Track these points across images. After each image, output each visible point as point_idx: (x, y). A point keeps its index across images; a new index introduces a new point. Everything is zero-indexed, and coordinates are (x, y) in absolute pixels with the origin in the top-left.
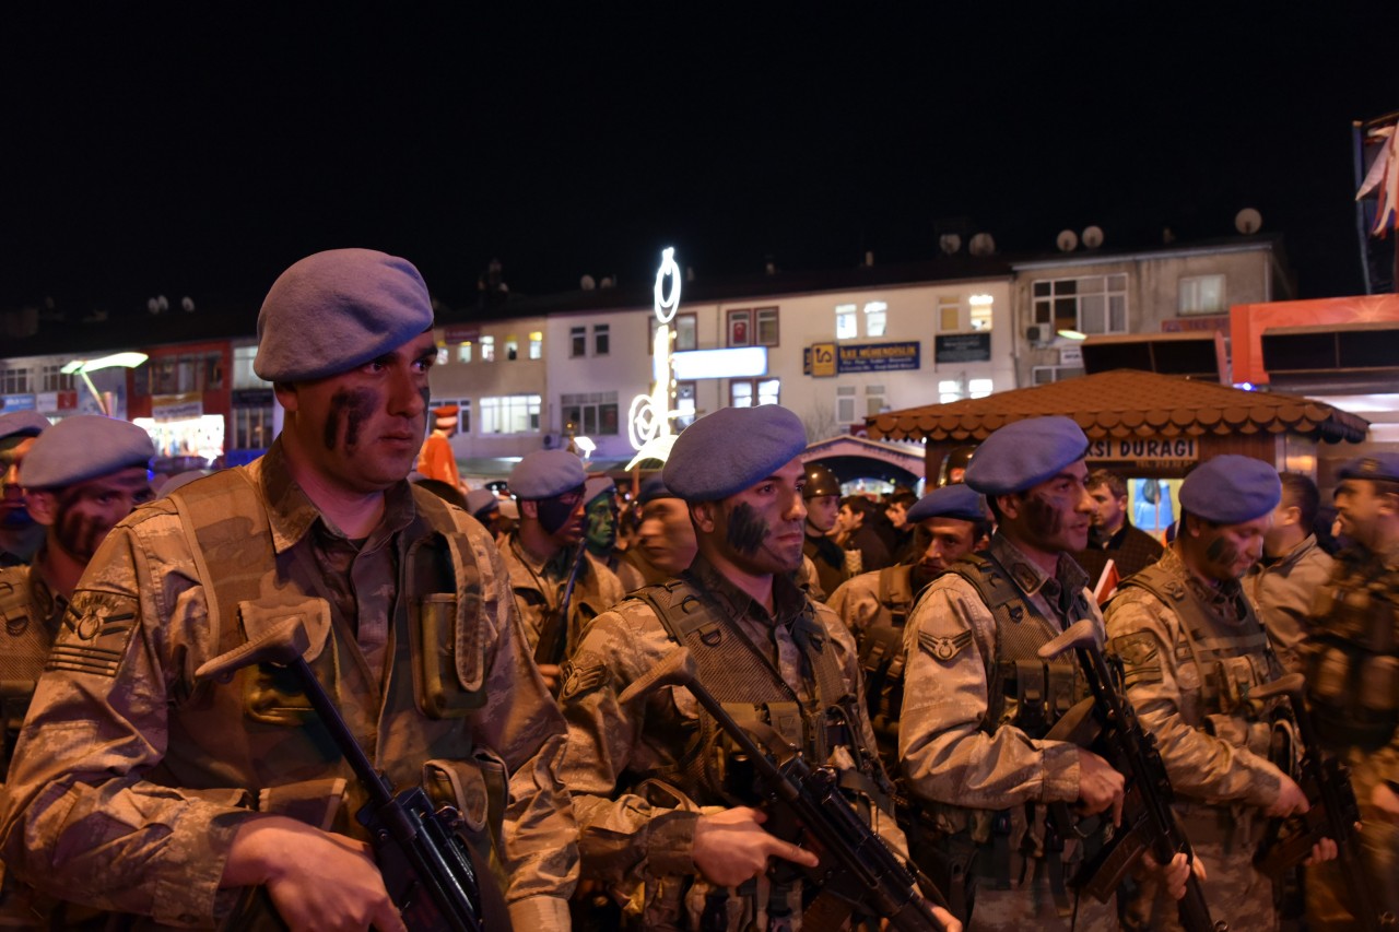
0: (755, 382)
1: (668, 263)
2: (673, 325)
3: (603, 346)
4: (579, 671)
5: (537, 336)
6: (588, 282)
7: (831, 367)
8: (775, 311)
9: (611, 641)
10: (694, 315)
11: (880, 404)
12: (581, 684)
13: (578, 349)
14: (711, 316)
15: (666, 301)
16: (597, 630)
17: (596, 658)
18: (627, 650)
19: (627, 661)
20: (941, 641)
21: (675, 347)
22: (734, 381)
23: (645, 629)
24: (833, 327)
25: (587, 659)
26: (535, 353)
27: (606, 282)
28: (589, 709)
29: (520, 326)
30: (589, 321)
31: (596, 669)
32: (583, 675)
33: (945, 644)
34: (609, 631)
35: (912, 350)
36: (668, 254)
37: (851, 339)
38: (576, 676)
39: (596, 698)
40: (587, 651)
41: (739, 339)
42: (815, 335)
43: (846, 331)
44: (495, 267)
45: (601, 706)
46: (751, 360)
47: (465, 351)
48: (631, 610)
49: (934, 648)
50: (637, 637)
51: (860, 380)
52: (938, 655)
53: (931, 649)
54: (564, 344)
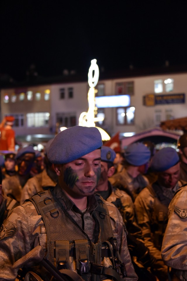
0: (125, 108)
1: (94, 65)
2: (96, 88)
3: (71, 95)
4: (5, 229)
5: (48, 92)
6: (66, 72)
7: (152, 103)
8: (133, 83)
9: (19, 218)
10: (104, 84)
11: (170, 116)
12: (6, 234)
13: (62, 96)
14: (110, 84)
15: (93, 79)
16: (14, 213)
17: (12, 225)
18: (25, 222)
19: (24, 227)
20: (182, 211)
21: (97, 95)
22: (118, 108)
23: (33, 214)
24: (153, 88)
25: (9, 225)
26: (47, 98)
27: (73, 72)
28: (8, 245)
29: (41, 88)
30: (66, 86)
31: (12, 229)
32: (7, 231)
33: (184, 212)
34: (19, 214)
35: (182, 97)
36: (94, 62)
37: (160, 93)
38: (4, 231)
39: (11, 240)
40: (10, 222)
41: (120, 92)
42: (147, 91)
43: (158, 90)
44: (33, 67)
45: (13, 243)
46: (124, 100)
47: (22, 97)
48: (28, 206)
49: (179, 213)
50: (29, 218)
51: (163, 108)
52: (180, 216)
53: (178, 213)
54: (57, 94)
